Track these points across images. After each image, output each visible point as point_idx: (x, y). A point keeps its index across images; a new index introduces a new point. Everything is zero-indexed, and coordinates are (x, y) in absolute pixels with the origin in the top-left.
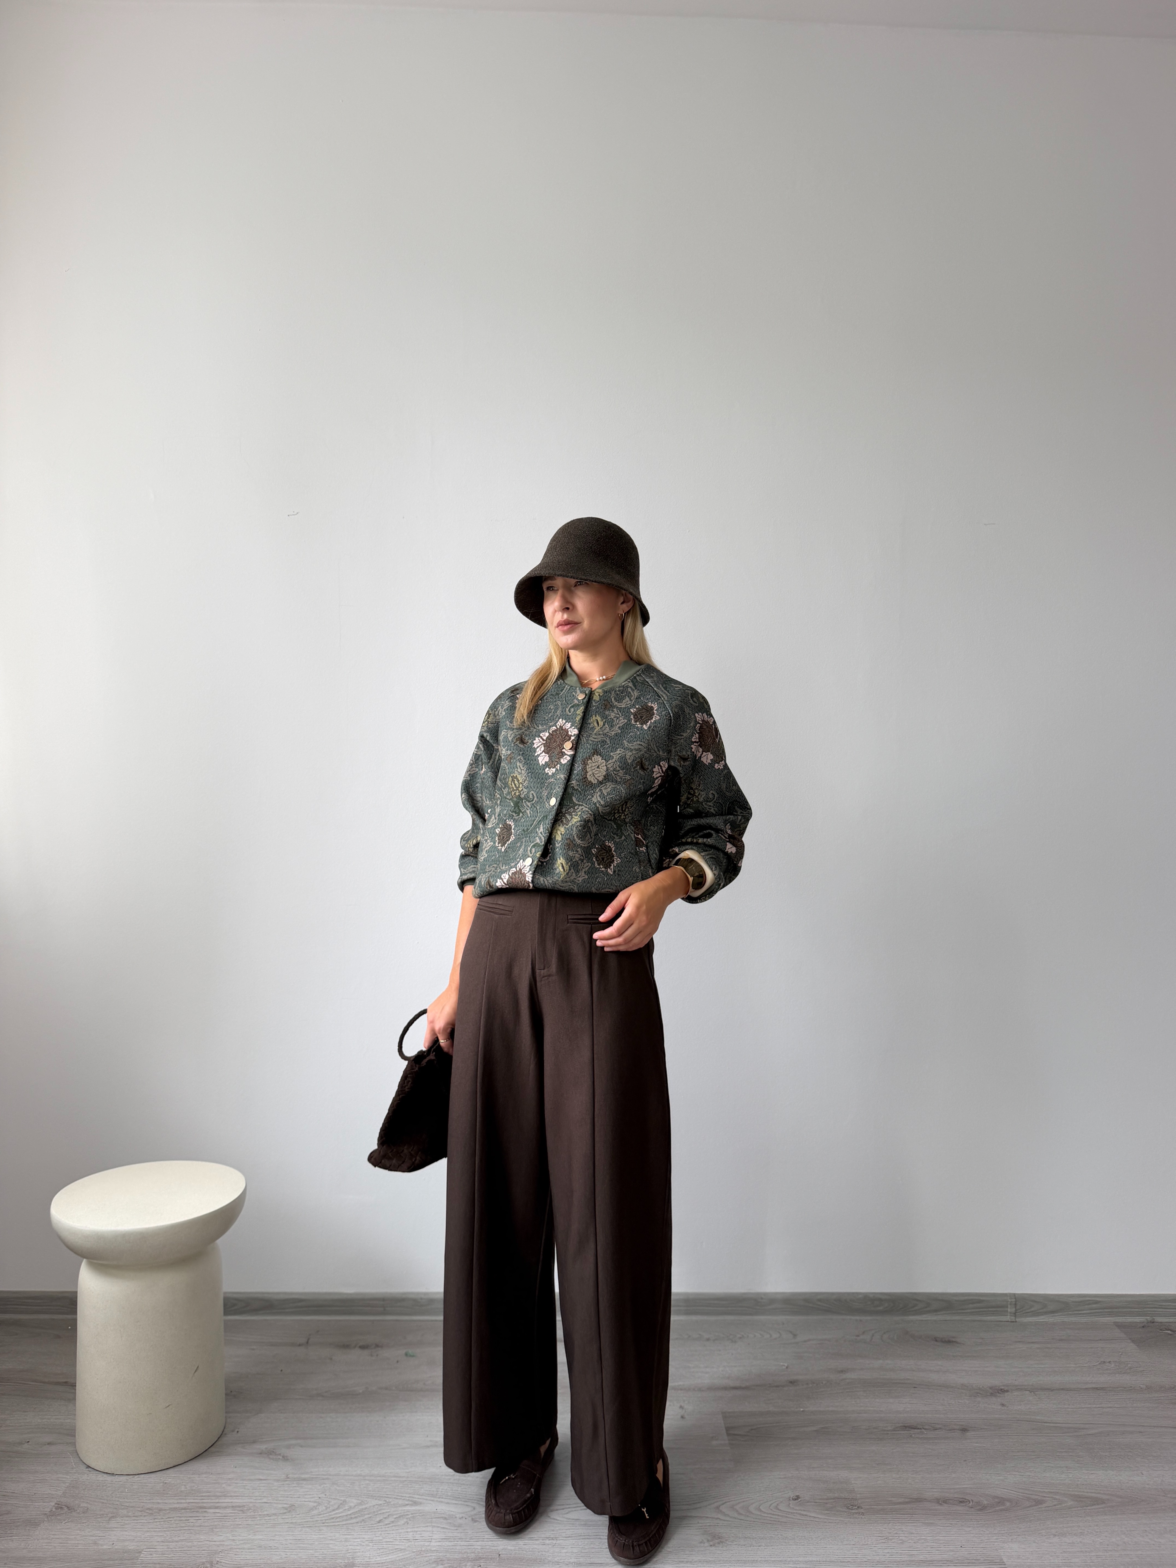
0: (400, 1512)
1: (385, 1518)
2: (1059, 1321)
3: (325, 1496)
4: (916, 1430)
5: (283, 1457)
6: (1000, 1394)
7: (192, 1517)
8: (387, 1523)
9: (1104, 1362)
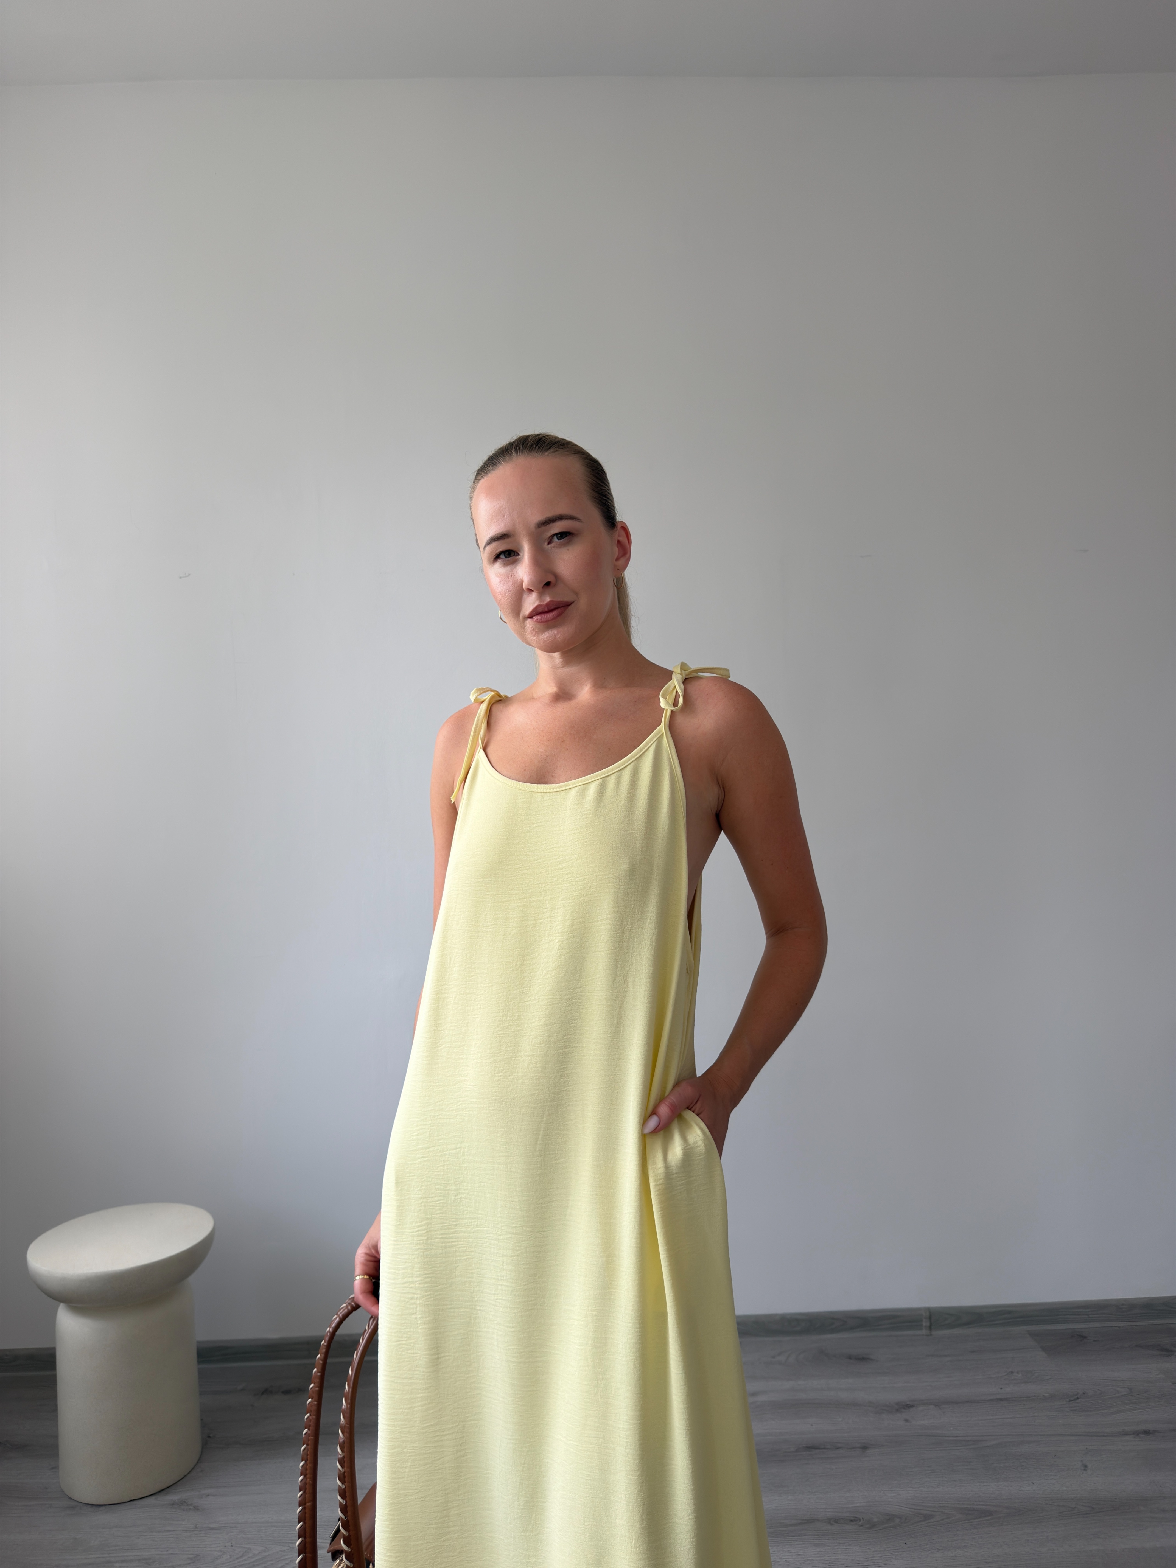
2: (973, 1333)
3: (230, 1544)
4: (817, 1451)
5: (194, 1507)
6: (906, 1409)
9: (1012, 1372)
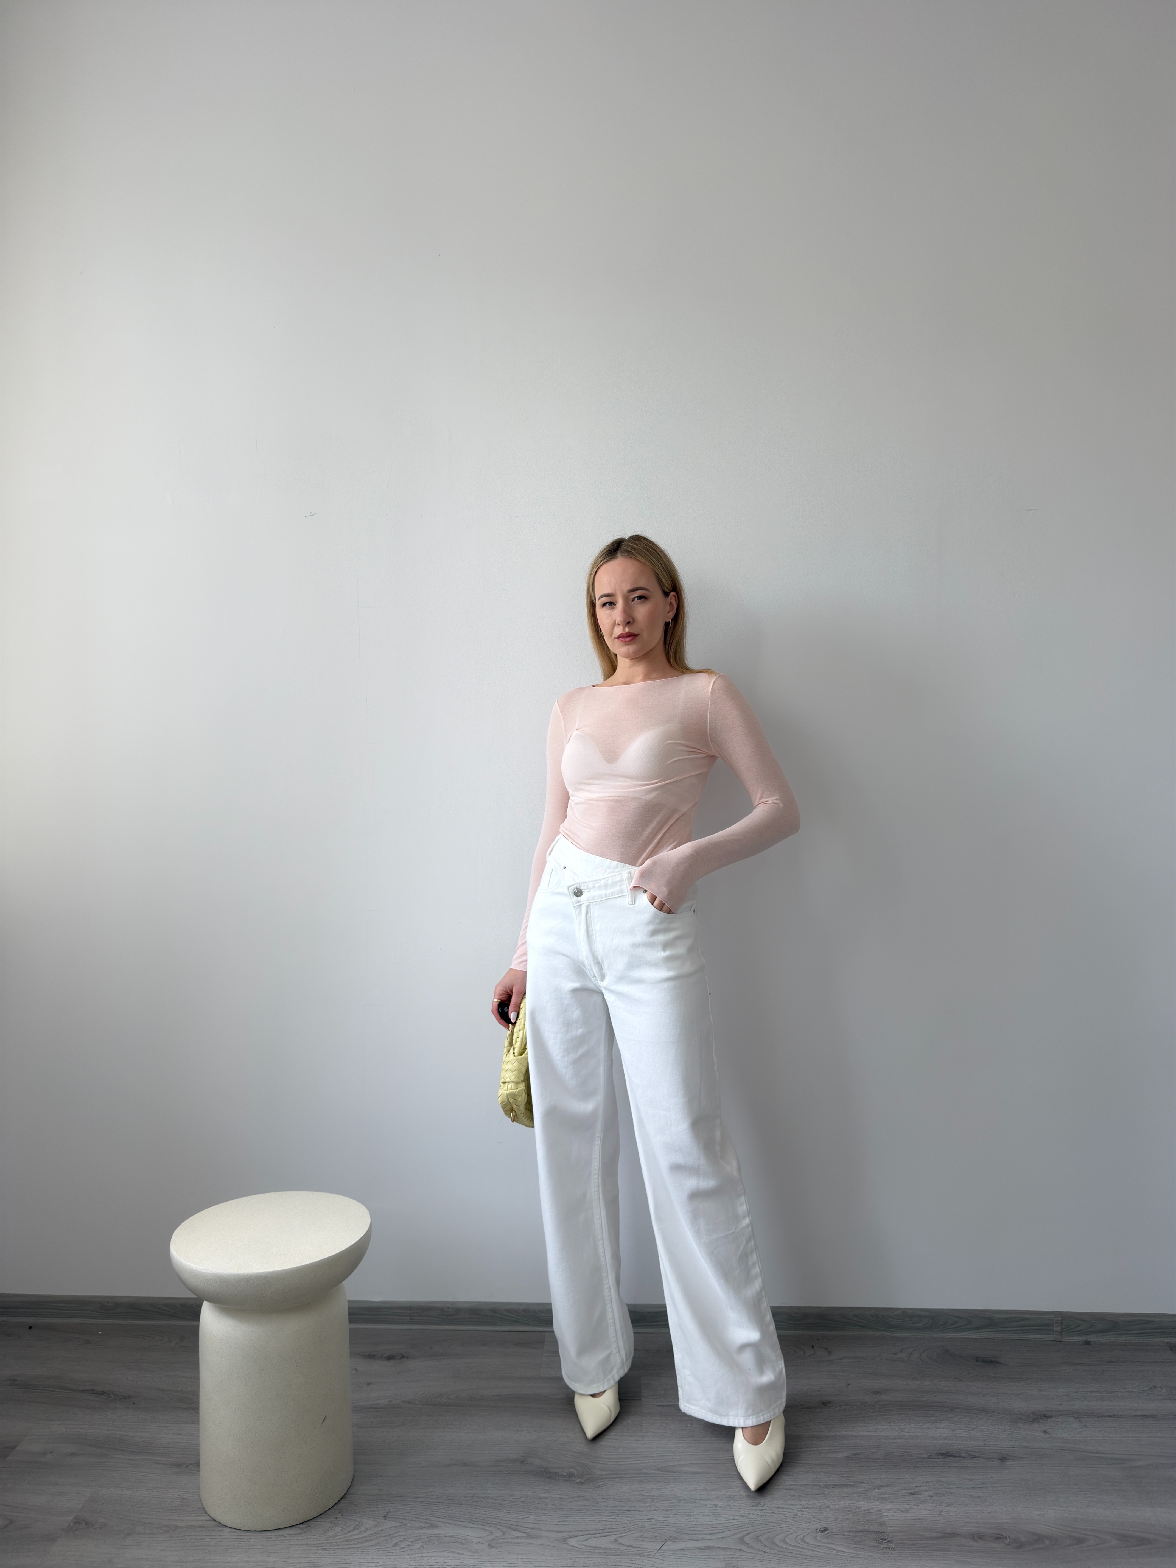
0: (416, 1535)
1: (401, 1541)
2: (1107, 1341)
4: (952, 1458)
6: (1043, 1419)
7: (208, 1535)
8: (402, 1546)
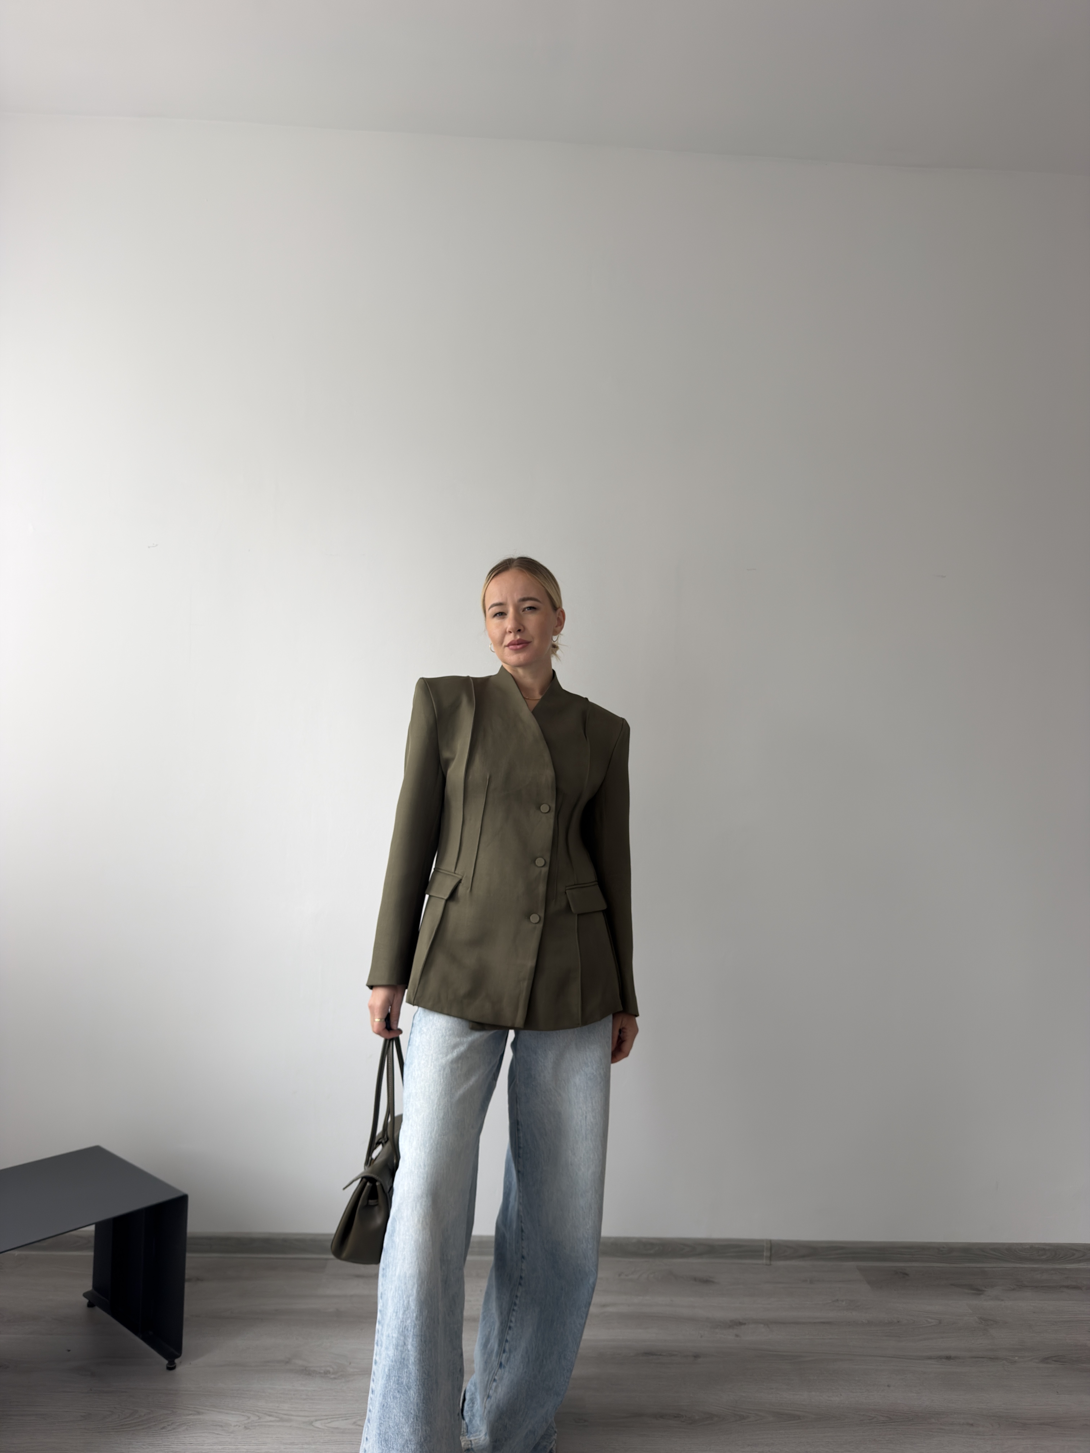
2: (808, 1265)
3: (120, 1407)
4: (654, 1356)
6: (738, 1326)
9: (838, 1300)
